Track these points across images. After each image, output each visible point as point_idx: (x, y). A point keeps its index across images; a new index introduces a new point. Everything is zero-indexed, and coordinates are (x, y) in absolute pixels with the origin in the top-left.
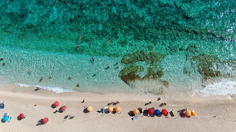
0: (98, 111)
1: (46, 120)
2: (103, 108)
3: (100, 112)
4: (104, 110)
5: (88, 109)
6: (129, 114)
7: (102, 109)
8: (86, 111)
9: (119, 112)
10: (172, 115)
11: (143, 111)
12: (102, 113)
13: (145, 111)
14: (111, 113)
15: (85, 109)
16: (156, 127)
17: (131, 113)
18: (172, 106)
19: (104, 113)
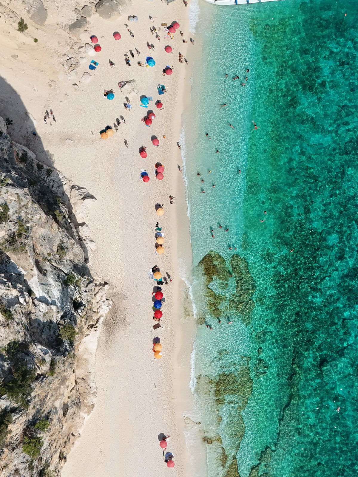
0: (158, 224)
1: (145, 155)
2: (162, 230)
3: (157, 226)
4: (159, 231)
5: (160, 209)
6: (156, 266)
7: (160, 229)
8: (158, 207)
9: (157, 253)
10: (156, 326)
11: (160, 286)
12: (156, 230)
13: (160, 288)
14: (155, 241)
15: (160, 205)
16: (139, 303)
17: (156, 269)
18: (168, 328)
19: (155, 232)
